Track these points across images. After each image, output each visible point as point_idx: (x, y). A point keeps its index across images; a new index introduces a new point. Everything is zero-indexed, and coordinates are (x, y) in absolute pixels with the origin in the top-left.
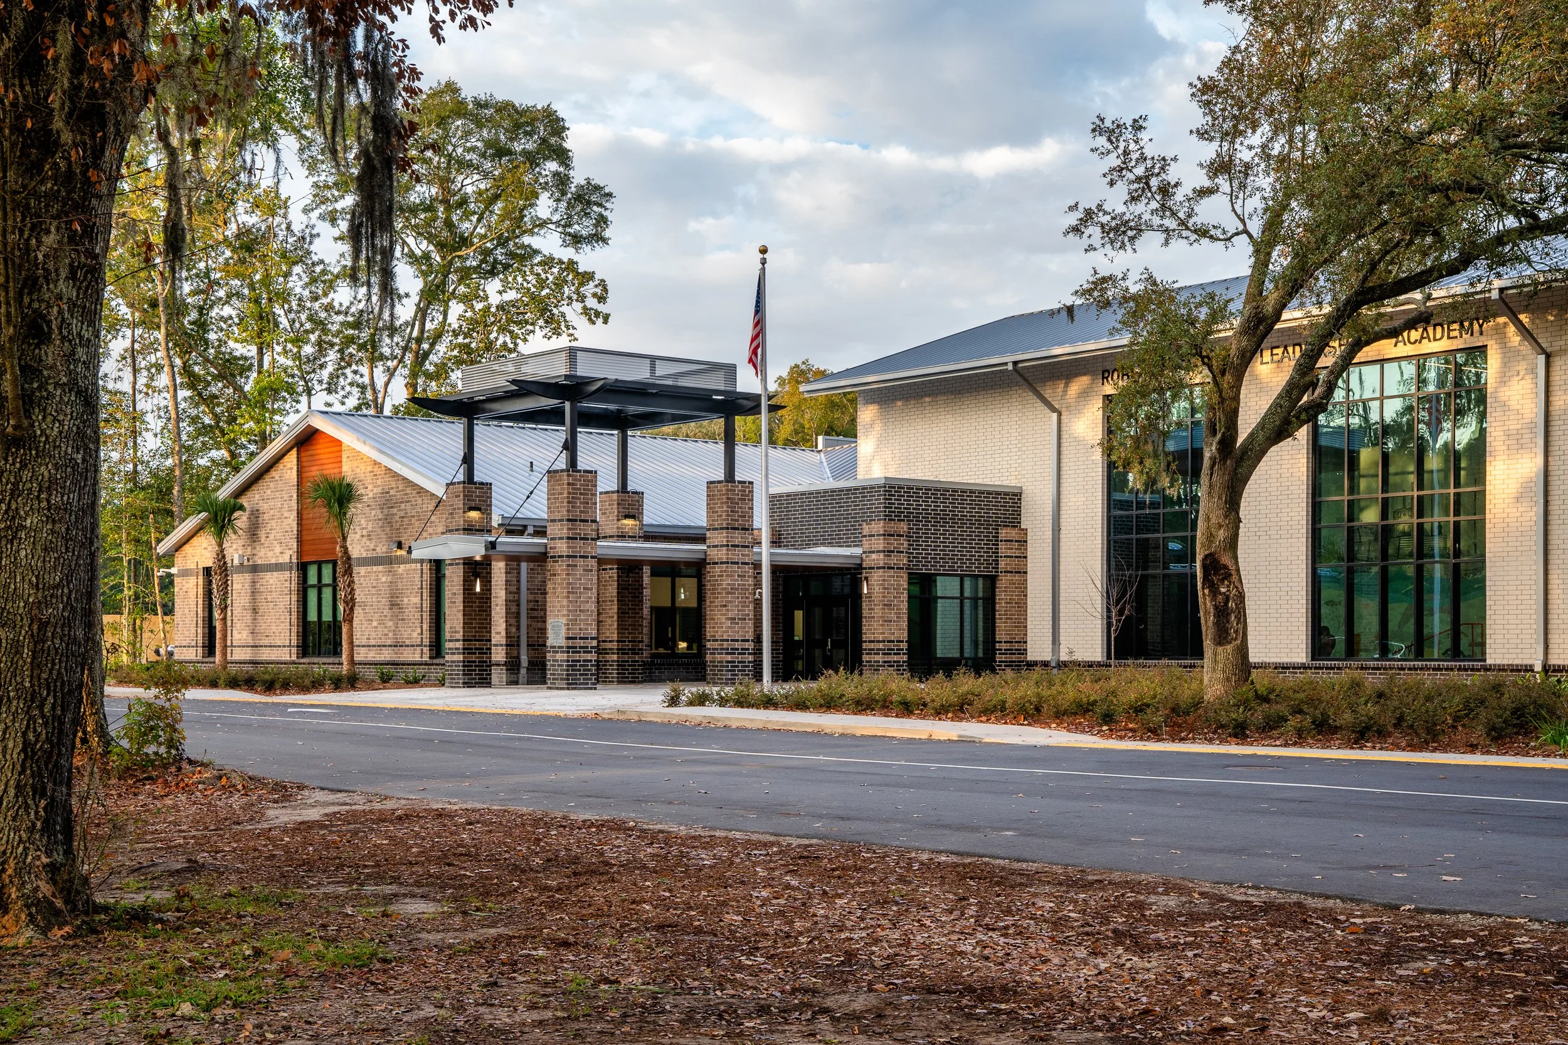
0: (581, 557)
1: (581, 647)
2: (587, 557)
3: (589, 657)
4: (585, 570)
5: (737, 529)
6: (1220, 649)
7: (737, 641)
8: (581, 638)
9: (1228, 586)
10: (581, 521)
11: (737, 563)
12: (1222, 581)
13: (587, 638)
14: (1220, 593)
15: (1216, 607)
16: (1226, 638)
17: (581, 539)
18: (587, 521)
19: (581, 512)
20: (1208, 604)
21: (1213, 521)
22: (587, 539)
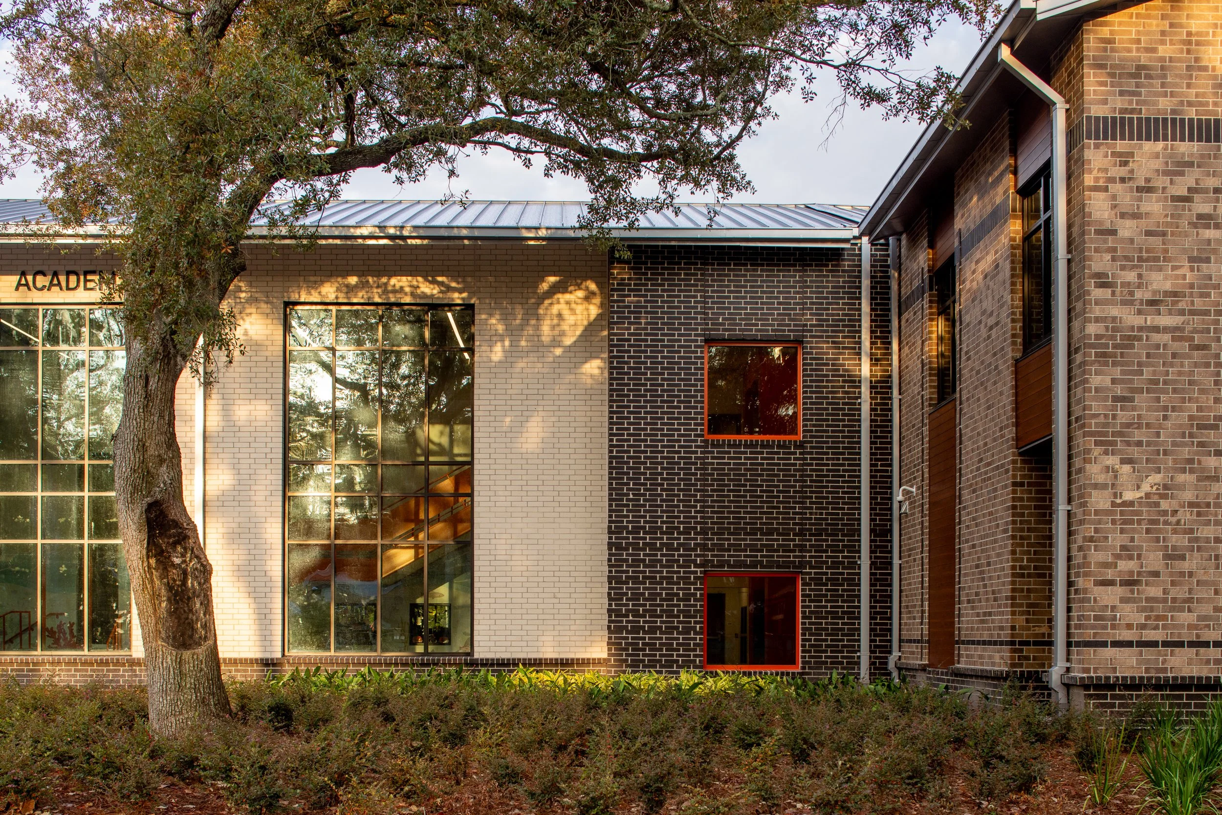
6: (187, 654)
9: (183, 555)
12: (174, 545)
14: (173, 565)
15: (170, 588)
16: (191, 637)
20: (157, 582)
21: (152, 451)
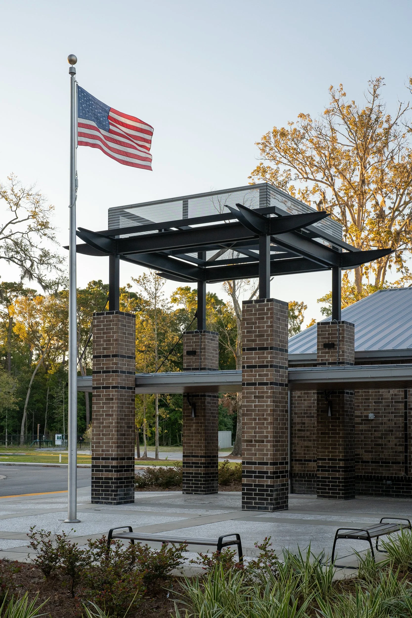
0: (104, 388)
1: (103, 467)
2: (108, 388)
3: (110, 475)
4: (107, 399)
5: (255, 349)
7: (255, 463)
8: (103, 459)
10: (104, 356)
11: (254, 384)
13: (108, 459)
17: (104, 372)
18: (109, 356)
19: (104, 349)
22: (109, 372)
